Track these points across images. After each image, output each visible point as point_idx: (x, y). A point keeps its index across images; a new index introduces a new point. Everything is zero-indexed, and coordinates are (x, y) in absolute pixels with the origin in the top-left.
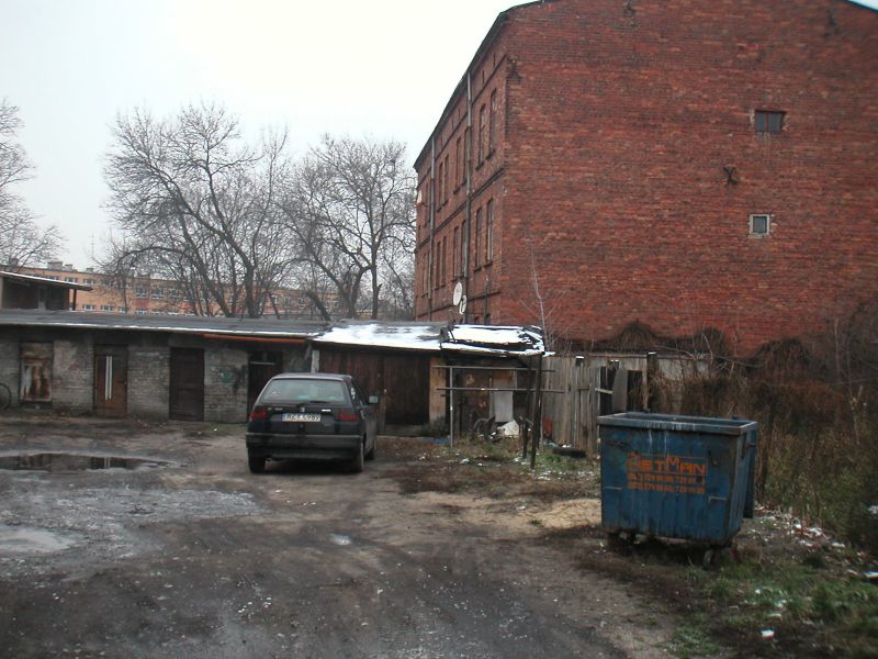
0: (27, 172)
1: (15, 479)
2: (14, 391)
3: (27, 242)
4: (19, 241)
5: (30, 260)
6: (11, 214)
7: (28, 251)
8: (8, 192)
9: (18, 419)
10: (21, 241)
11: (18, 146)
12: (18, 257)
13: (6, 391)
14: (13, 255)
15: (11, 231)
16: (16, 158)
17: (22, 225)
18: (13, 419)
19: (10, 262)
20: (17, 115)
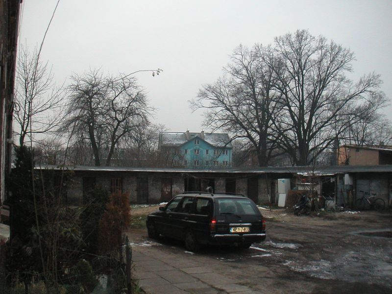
0: (386, 103)
1: (389, 242)
2: (386, 201)
3: (388, 134)
4: (384, 134)
5: (390, 142)
6: (380, 123)
7: (389, 138)
8: (378, 113)
9: (388, 215)
10: (385, 134)
11: (381, 92)
12: (384, 142)
13: (382, 201)
14: (382, 141)
15: (380, 130)
16: (381, 97)
17: (385, 127)
18: (386, 214)
19: (380, 144)
20: (380, 78)
